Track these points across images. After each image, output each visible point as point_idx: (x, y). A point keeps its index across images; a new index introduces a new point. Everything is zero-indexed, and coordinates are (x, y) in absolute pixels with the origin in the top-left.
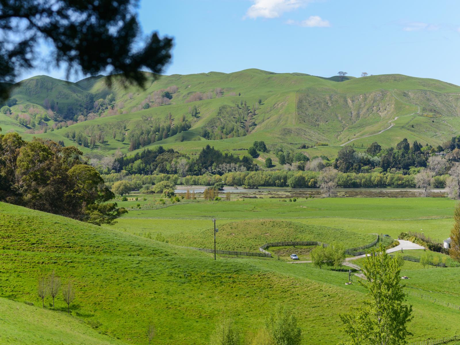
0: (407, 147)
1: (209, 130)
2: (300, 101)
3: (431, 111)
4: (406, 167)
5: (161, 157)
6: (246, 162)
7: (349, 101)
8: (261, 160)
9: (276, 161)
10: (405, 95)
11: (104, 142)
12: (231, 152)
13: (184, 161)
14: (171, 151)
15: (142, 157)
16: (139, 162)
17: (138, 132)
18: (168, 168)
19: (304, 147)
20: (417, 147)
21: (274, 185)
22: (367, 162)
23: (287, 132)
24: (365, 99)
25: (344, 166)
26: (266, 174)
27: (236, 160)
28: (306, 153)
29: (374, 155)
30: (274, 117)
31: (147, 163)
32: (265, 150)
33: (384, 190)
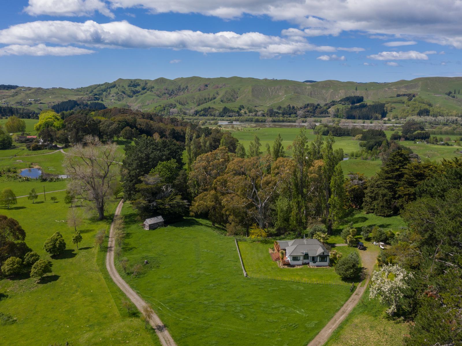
0: (290, 108)
1: (223, 99)
2: (253, 89)
3: (297, 93)
4: (290, 114)
5: (209, 110)
6: (238, 112)
7: (269, 89)
8: (242, 111)
9: (247, 112)
10: (288, 87)
11: (187, 103)
12: (233, 109)
13: (218, 112)
14: (213, 108)
15: (203, 110)
16: (202, 112)
17: (198, 100)
18: (212, 114)
19: (256, 107)
20: (293, 107)
21: (249, 121)
22: (277, 113)
23: (249, 101)
24: (274, 88)
25: (269, 114)
26: (246, 117)
27: (235, 112)
28: (257, 109)
29: (279, 110)
30: (244, 95)
31: (205, 112)
32: (243, 108)
33: (284, 124)
